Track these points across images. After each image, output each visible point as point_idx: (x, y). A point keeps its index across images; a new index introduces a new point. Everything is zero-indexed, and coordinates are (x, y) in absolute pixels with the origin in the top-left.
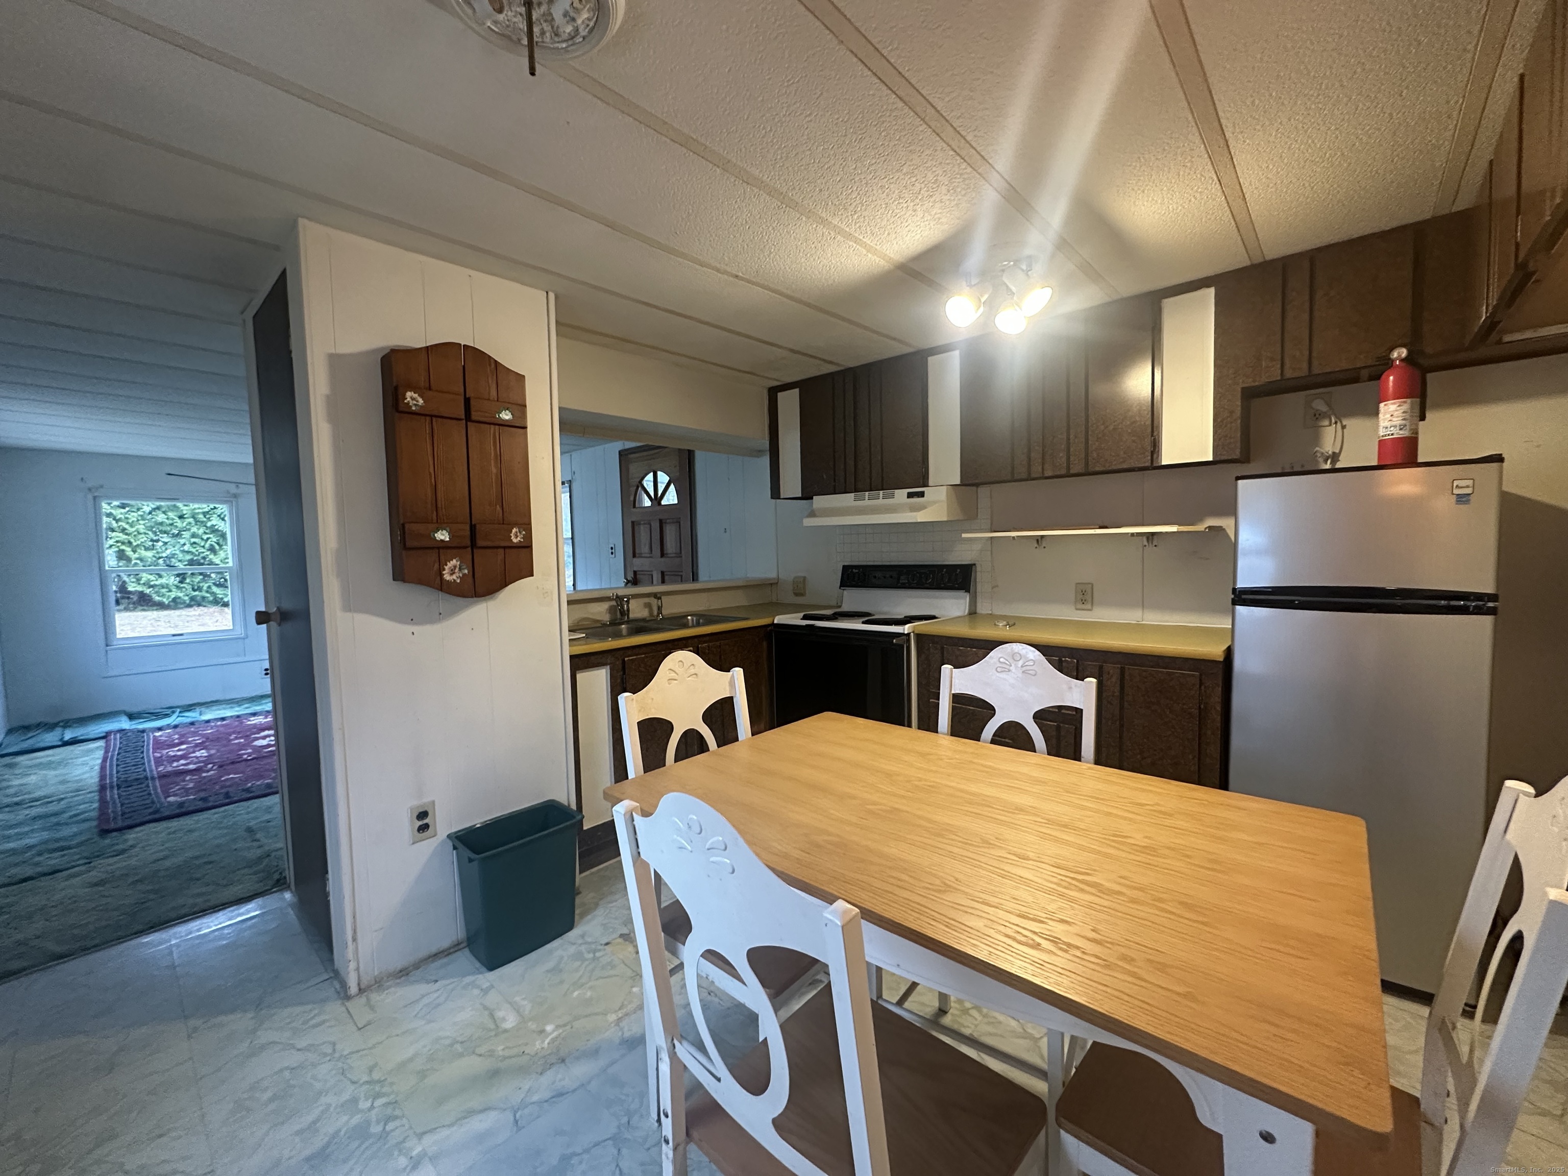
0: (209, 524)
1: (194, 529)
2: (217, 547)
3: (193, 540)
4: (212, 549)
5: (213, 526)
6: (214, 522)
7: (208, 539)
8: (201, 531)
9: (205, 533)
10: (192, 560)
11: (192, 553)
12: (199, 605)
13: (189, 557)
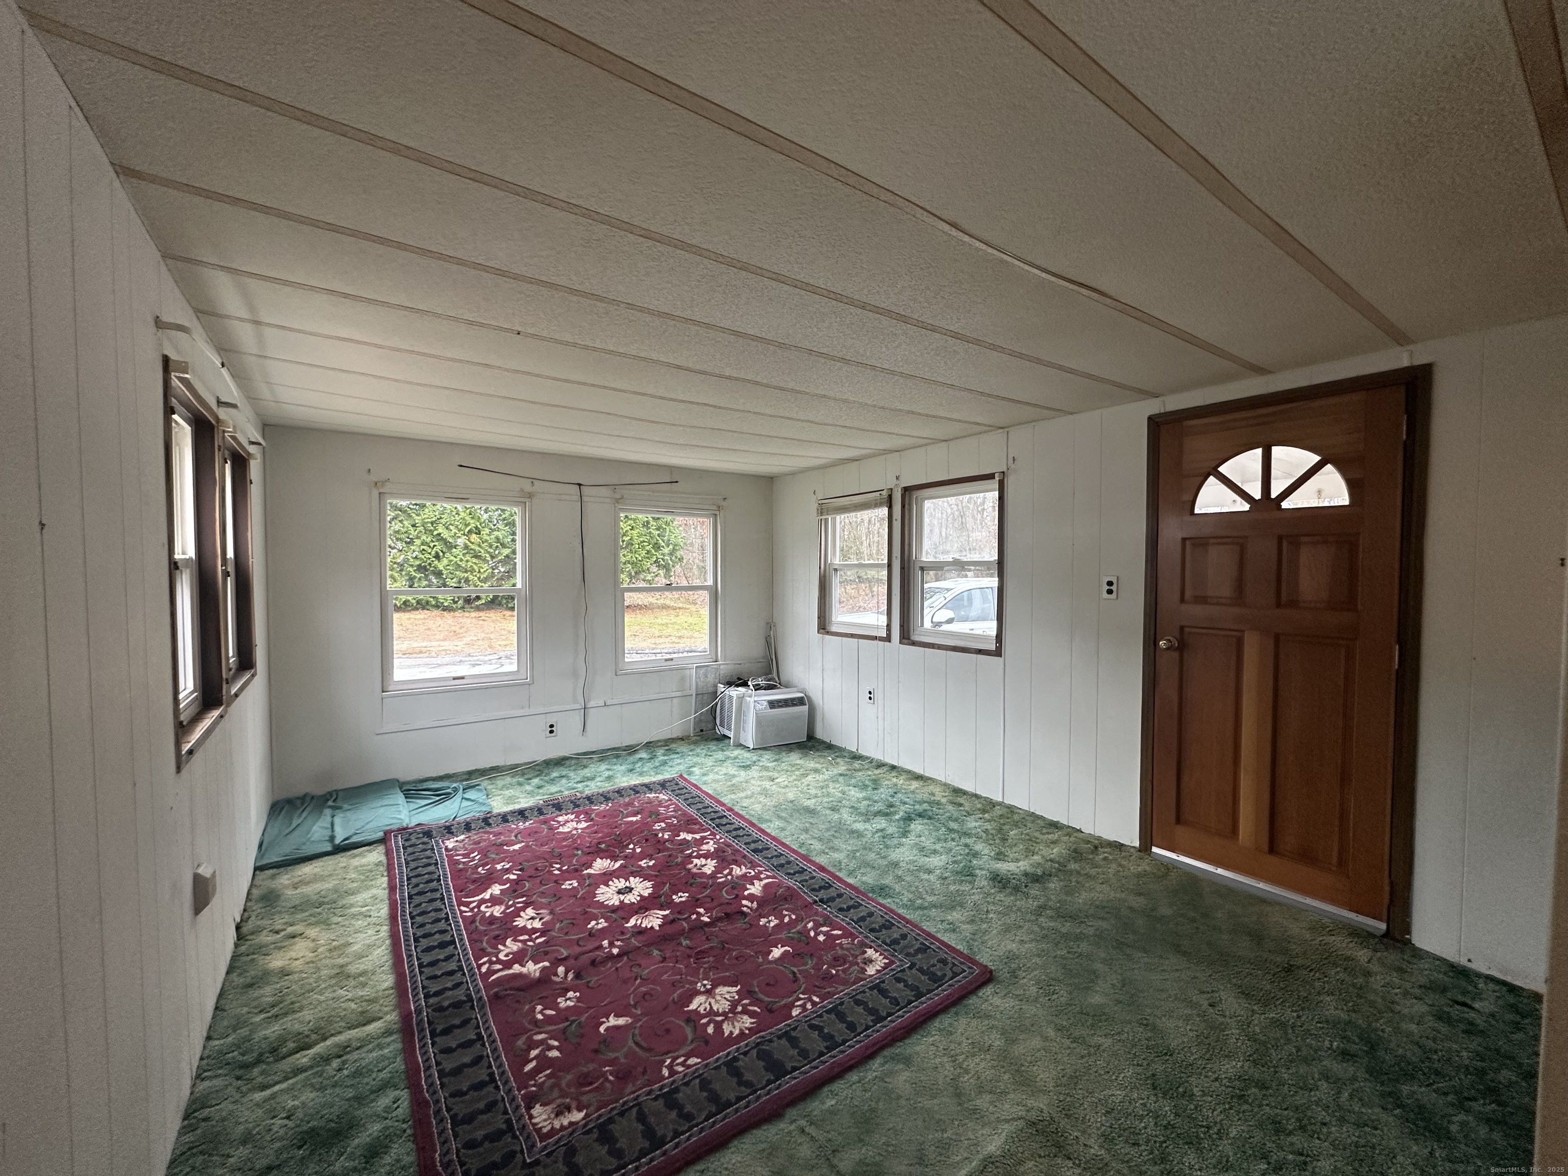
0: (435, 533)
1: (424, 537)
2: (441, 554)
3: (422, 547)
4: (437, 557)
5: (439, 534)
6: (440, 531)
7: (434, 546)
8: (429, 540)
9: (432, 541)
10: (420, 565)
11: (421, 559)
12: (423, 608)
13: (418, 563)
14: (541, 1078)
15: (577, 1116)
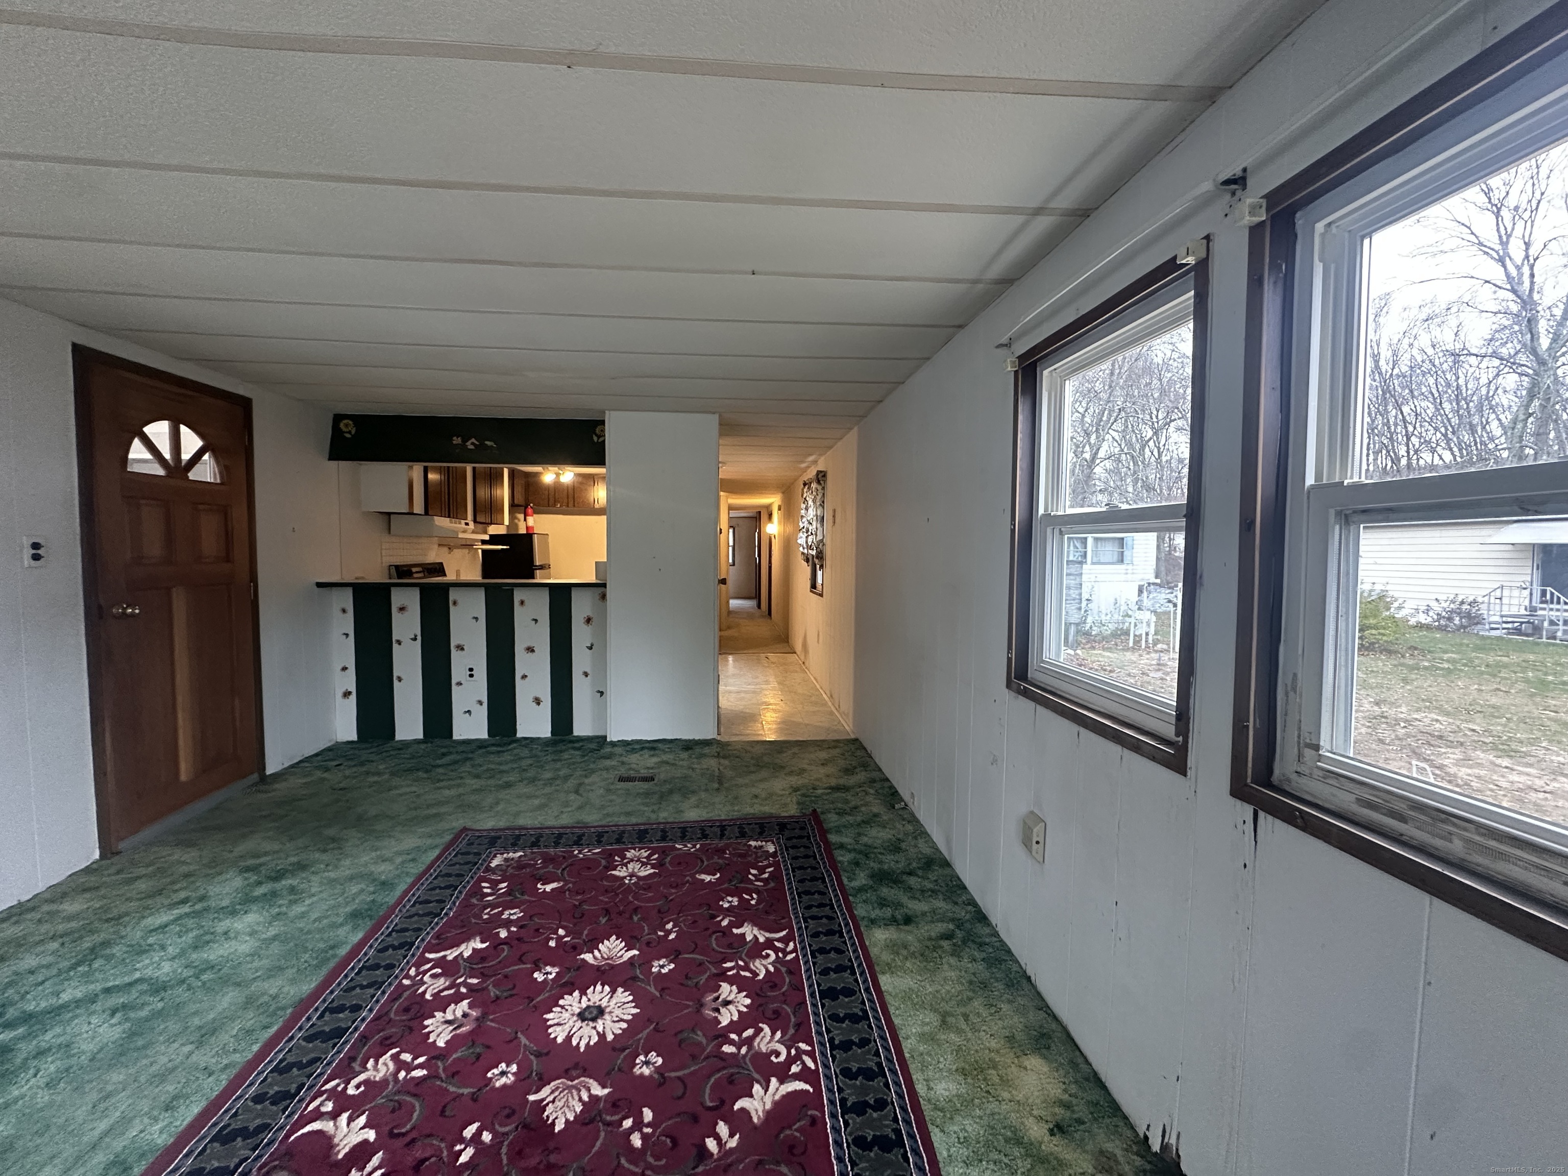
14: (765, 863)
15: (753, 843)
